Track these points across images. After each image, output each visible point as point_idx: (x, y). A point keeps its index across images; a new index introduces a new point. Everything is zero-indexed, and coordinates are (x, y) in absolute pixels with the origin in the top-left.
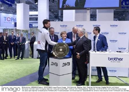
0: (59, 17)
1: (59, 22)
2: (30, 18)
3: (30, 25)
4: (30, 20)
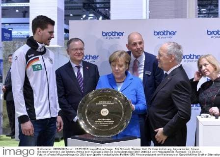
0: (98, 6)
1: (96, 20)
2: (4, 9)
3: (4, 30)
4: (3, 16)
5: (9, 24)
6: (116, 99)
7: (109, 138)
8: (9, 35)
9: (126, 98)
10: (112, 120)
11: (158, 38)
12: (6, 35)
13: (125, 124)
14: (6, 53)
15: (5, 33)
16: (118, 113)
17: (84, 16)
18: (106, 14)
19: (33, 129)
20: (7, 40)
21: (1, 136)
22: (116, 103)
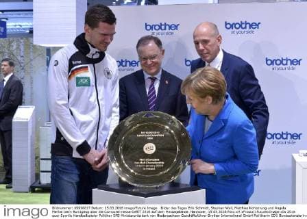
5: (2, 11)
6: (167, 127)
7: (157, 188)
8: (2, 29)
10: (161, 161)
22: (168, 133)
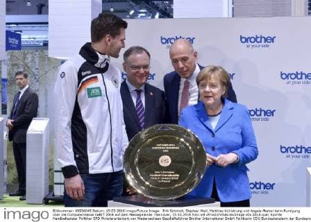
3: (9, 35)
5: (17, 24)
6: (182, 140)
8: (17, 41)
9: (197, 140)
10: (176, 173)
11: (248, 46)
12: (12, 40)
13: (196, 179)
14: (13, 69)
15: (12, 37)
16: (185, 162)
17: (132, 12)
18: (166, 9)
19: (84, 188)
20: (14, 49)
21: (5, 196)
22: (183, 146)
